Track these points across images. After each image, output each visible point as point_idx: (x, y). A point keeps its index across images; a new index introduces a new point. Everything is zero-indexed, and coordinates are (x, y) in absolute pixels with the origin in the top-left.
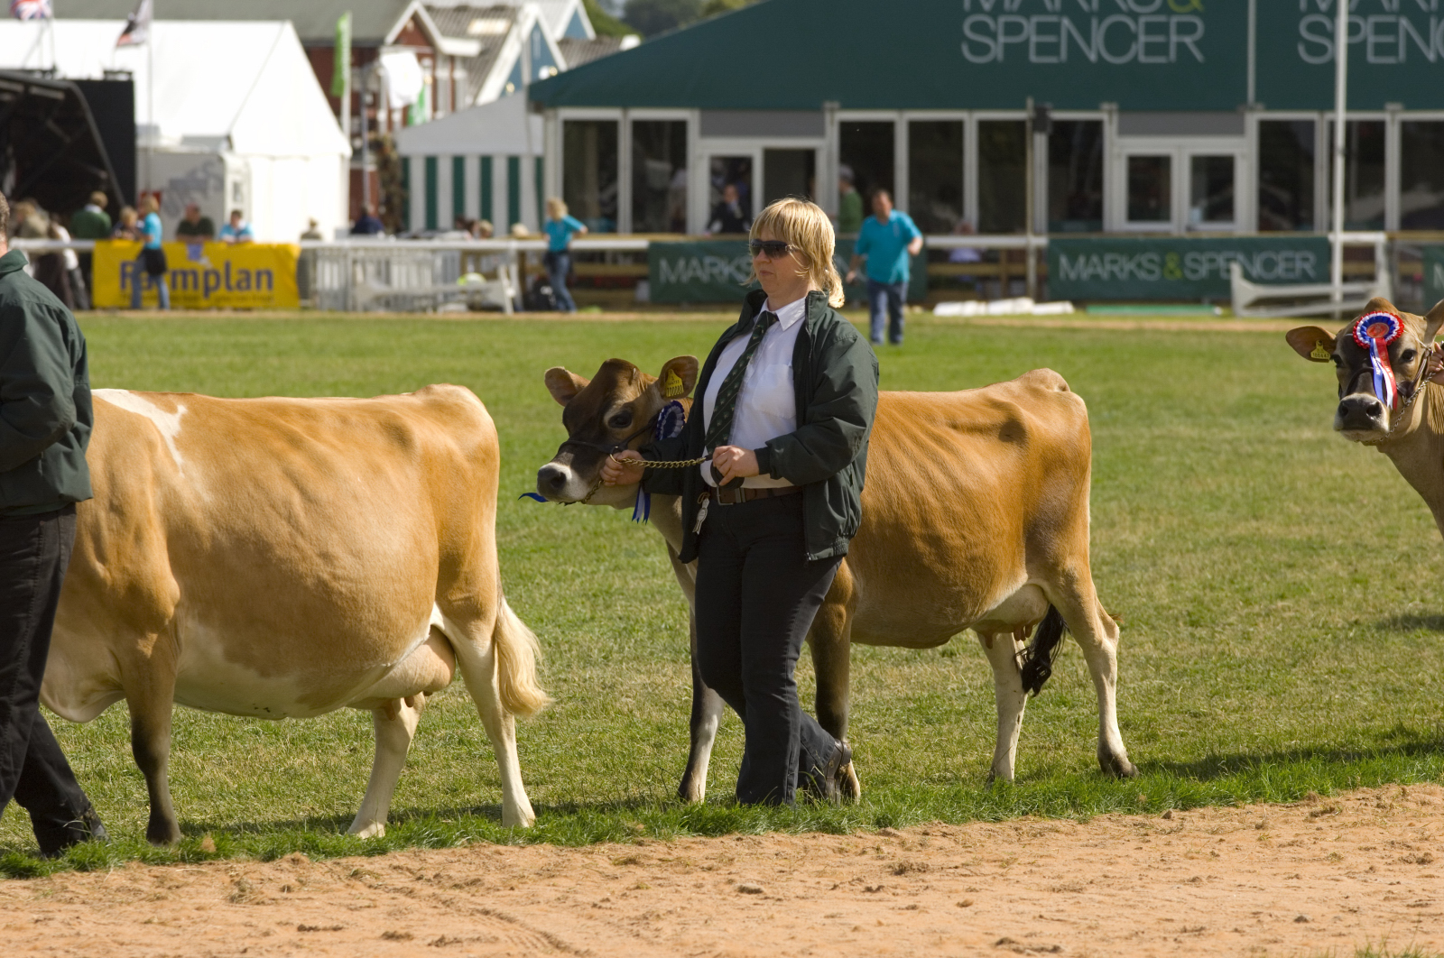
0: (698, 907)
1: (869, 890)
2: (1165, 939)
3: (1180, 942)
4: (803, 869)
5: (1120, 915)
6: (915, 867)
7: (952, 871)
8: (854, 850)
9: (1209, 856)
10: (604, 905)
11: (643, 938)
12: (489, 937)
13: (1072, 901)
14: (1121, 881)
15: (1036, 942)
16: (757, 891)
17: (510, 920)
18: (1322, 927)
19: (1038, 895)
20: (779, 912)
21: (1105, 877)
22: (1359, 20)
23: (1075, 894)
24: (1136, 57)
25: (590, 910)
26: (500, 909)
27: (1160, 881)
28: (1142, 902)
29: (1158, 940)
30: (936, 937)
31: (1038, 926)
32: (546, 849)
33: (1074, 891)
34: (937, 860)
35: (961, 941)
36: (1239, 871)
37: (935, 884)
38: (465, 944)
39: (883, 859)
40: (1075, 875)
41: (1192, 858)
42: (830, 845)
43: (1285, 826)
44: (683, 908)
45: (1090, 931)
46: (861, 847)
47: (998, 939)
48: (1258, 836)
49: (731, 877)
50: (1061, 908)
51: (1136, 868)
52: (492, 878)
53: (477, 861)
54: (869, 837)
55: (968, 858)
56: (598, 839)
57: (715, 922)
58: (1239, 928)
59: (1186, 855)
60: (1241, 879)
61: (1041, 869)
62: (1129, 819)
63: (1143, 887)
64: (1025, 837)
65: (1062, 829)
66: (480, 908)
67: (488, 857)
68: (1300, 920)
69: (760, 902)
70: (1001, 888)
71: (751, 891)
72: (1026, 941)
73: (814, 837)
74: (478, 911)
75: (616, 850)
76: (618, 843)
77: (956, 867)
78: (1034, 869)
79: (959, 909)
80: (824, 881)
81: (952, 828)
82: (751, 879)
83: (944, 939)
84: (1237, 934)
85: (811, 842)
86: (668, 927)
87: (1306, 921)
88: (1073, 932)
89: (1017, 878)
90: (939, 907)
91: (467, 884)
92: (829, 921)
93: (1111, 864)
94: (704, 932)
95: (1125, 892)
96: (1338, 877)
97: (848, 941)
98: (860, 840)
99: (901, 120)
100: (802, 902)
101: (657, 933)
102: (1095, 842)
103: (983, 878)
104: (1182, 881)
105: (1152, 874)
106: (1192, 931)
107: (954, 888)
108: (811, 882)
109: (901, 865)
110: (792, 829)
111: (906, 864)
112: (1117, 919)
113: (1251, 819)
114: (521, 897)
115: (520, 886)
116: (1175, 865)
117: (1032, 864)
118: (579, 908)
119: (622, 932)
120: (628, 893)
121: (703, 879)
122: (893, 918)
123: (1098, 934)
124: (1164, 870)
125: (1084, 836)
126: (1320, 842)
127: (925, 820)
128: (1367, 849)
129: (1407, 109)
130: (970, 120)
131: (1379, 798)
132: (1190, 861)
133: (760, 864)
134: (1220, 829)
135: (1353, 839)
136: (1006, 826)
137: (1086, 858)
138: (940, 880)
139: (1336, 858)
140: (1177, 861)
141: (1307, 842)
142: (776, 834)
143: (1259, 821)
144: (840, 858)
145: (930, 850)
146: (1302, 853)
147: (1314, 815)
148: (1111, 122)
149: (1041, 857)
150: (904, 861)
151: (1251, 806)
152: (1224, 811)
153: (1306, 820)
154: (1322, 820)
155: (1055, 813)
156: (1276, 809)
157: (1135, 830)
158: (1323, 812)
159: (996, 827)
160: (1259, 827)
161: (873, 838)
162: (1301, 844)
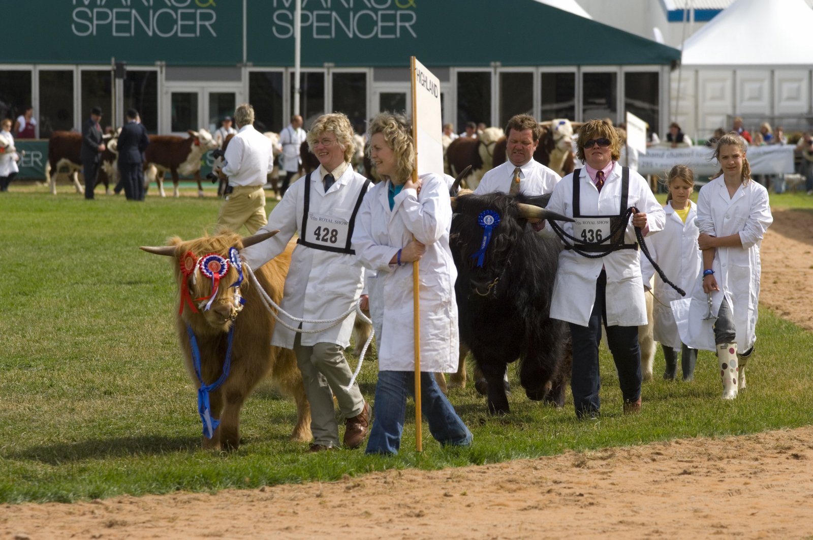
1: (94, 537)
4: (50, 525)
6: (119, 523)
7: (141, 525)
8: (78, 513)
9: (292, 514)
14: (244, 530)
21: (234, 527)
27: (267, 530)
33: (217, 536)
34: (130, 518)
36: (312, 523)
37: (133, 533)
39: (96, 518)
40: (216, 526)
41: (282, 515)
42: (63, 510)
43: (333, 495)
46: (82, 511)
48: (319, 502)
49: (8, 530)
51: (250, 522)
54: (86, 504)
55: (148, 517)
59: (278, 514)
60: (315, 528)
61: (194, 523)
62: (240, 492)
63: (258, 533)
64: (179, 504)
65: (201, 498)
70: (173, 535)
73: (53, 505)
77: (144, 523)
78: (191, 523)
80: (65, 532)
81: (135, 499)
85: (51, 509)
89: (182, 529)
93: (235, 519)
95: (248, 537)
96: (372, 526)
98: (81, 507)
99: (35, 70)
102: (222, 506)
103: (161, 529)
104: (280, 529)
105: (261, 525)
107: (145, 535)
108: (58, 533)
109: (111, 522)
110: (39, 501)
111: (114, 522)
113: (314, 491)
116: (273, 520)
117: (187, 520)
124: (267, 523)
125: (215, 503)
126: (356, 505)
127: (119, 494)
128: (385, 509)
129: (337, 66)
130: (77, 70)
131: (385, 478)
132: (282, 517)
133: (23, 522)
134: (295, 497)
135: (375, 502)
136: (167, 497)
137: (219, 515)
138: (136, 531)
139: (368, 514)
140: (274, 517)
141: (348, 504)
142: (30, 504)
143: (318, 493)
144: (71, 518)
145: (124, 512)
146: (347, 511)
147: (348, 488)
148: (161, 72)
149: (193, 515)
150: (111, 519)
151: (311, 483)
152: (295, 486)
153: (344, 492)
154: (354, 491)
155: (196, 489)
156: (326, 485)
157: (245, 499)
158: (354, 487)
159: (161, 497)
160: (318, 496)
161: (88, 505)
162: (345, 506)
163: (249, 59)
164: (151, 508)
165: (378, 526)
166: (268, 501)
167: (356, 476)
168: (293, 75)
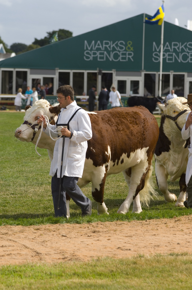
0: (54, 239)
1: (89, 236)
2: (152, 248)
3: (155, 248)
4: (74, 231)
5: (141, 242)
6: (97, 231)
7: (105, 232)
8: (83, 227)
9: (156, 230)
10: (35, 239)
11: (44, 246)
12: (12, 245)
13: (130, 239)
14: (140, 235)
15: (126, 248)
16: (66, 236)
17: (16, 242)
18: (183, 245)
19: (123, 238)
20: (71, 241)
21: (136, 234)
22: (165, 53)
23: (131, 238)
24: (119, 60)
25: (32, 240)
26: (13, 239)
27: (147, 235)
28: (145, 239)
29: (150, 248)
30: (105, 247)
31: (125, 245)
32: (20, 226)
33: (130, 237)
34: (101, 230)
35: (110, 248)
36: (163, 233)
37: (102, 235)
38: (7, 247)
39: (89, 229)
40: (130, 233)
41: (153, 230)
42: (78, 226)
43: (170, 223)
44: (51, 240)
45: (136, 246)
46: (85, 227)
47: (118, 247)
48: (166, 225)
49: (60, 233)
50: (129, 240)
51: (142, 232)
52: (10, 233)
53: (6, 229)
54: (86, 224)
55: (107, 230)
56: (31, 225)
57: (58, 243)
58: (166, 245)
59: (151, 229)
60: (164, 235)
61: (123, 232)
62: (138, 221)
63: (144, 236)
64: (118, 225)
65: (125, 223)
66: (9, 239)
67: (9, 228)
68: (178, 244)
69: (67, 238)
70: (115, 236)
71: (64, 236)
72: (123, 248)
73: (75, 225)
74: (8, 240)
75: (35, 227)
76: (35, 225)
77: (105, 231)
78: (121, 232)
79: (108, 241)
80: (79, 234)
81: (103, 223)
82: (64, 233)
83: (106, 247)
84: (166, 247)
85: (74, 226)
86: (49, 244)
87: (179, 244)
88: (132, 246)
89: (118, 234)
90: (104, 240)
91: (5, 234)
92: (81, 243)
93: (136, 231)
94: (56, 245)
95: (141, 237)
96: (184, 235)
97: (87, 247)
98: (84, 225)
99: (71, 72)
100: (75, 239)
101: (47, 245)
102: (132, 226)
103: (111, 234)
104: (152, 235)
105: (145, 233)
106: (157, 246)
107: (106, 236)
108: (76, 234)
109: (94, 231)
110: (70, 223)
111: (95, 231)
112: (141, 243)
113: (164, 222)
114: (17, 237)
115: (16, 234)
116: (150, 232)
117: (120, 231)
118: (29, 239)
119: (39, 245)
120: (39, 236)
121: (54, 233)
122: (94, 242)
123: (138, 246)
124: (148, 233)
125: (130, 225)
126: (178, 227)
127: (97, 221)
128: (188, 229)
129: (175, 72)
130: (86, 72)
131: (188, 218)
132: (153, 231)
133: (65, 230)
134: (157, 224)
135: (185, 226)
136: (113, 222)
137: (131, 230)
138: (103, 234)
139: (182, 230)
140: (150, 231)
141: (175, 227)
142: (67, 224)
143: (165, 222)
144: (81, 229)
145: (99, 227)
146: (175, 229)
147: (176, 221)
148: (114, 73)
149: (122, 229)
150: (94, 230)
151: (163, 219)
152: (157, 220)
153: (174, 222)
154: (178, 222)
155: (123, 220)
156: (168, 220)
157: (140, 224)
158: (178, 221)
159: (111, 223)
160: (165, 224)
161: (87, 225)
162: (174, 227)
163: (144, 69)
164: (108, 226)
165: (186, 235)
166: (148, 225)
167: (178, 217)
168: (159, 75)
